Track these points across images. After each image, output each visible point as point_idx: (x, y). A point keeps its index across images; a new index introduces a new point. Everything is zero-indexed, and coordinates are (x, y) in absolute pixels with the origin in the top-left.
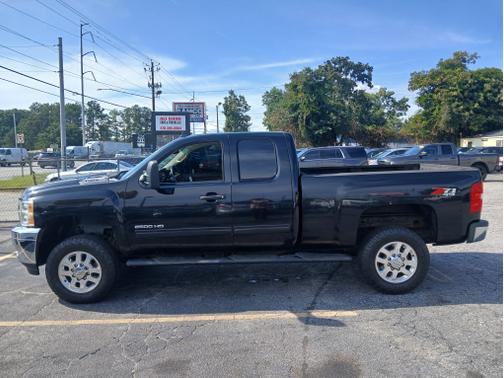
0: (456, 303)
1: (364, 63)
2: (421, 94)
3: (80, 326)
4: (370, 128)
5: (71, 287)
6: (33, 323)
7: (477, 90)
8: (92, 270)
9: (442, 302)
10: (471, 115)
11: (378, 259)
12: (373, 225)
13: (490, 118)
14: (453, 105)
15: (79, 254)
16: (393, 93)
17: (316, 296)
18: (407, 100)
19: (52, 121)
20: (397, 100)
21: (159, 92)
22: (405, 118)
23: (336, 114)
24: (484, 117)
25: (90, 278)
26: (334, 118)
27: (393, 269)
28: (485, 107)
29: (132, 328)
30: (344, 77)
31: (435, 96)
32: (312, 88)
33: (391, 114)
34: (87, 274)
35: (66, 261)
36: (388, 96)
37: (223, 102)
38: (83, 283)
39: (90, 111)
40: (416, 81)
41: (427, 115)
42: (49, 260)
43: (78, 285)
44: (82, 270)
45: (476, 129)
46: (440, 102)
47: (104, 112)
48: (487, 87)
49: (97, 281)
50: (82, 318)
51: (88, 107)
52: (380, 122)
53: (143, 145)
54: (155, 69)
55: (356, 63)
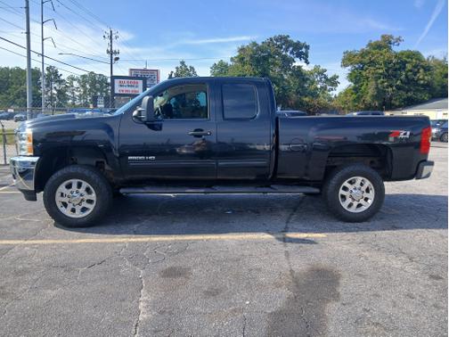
0: (407, 228)
1: (302, 42)
2: (353, 71)
3: (80, 244)
4: (307, 99)
5: (67, 212)
6: (34, 242)
7: (399, 69)
8: (87, 197)
9: (394, 228)
10: (393, 91)
11: (341, 192)
12: (336, 164)
13: (409, 94)
14: (379, 81)
15: (75, 182)
16: (326, 71)
17: (288, 222)
18: (338, 77)
19: (12, 83)
20: (329, 77)
21: (117, 59)
22: (335, 93)
23: (278, 85)
24: (404, 93)
25: (85, 204)
26: (277, 88)
27: (354, 200)
28: (406, 84)
29: (129, 246)
30: (284, 53)
31: (364, 73)
32: (258, 61)
33: (324, 89)
34: (82, 200)
35: (62, 188)
36: (322, 73)
37: (175, 71)
38: (78, 209)
39: (49, 76)
40: (348, 59)
41: (356, 90)
42: (47, 187)
43: (73, 210)
44: (78, 197)
45: (397, 104)
46: (368, 78)
47: (62, 78)
48: (409, 66)
49: (91, 207)
50: (80, 238)
51: (46, 72)
52: (314, 95)
53: (103, 106)
54: (114, 36)
55: (295, 41)
